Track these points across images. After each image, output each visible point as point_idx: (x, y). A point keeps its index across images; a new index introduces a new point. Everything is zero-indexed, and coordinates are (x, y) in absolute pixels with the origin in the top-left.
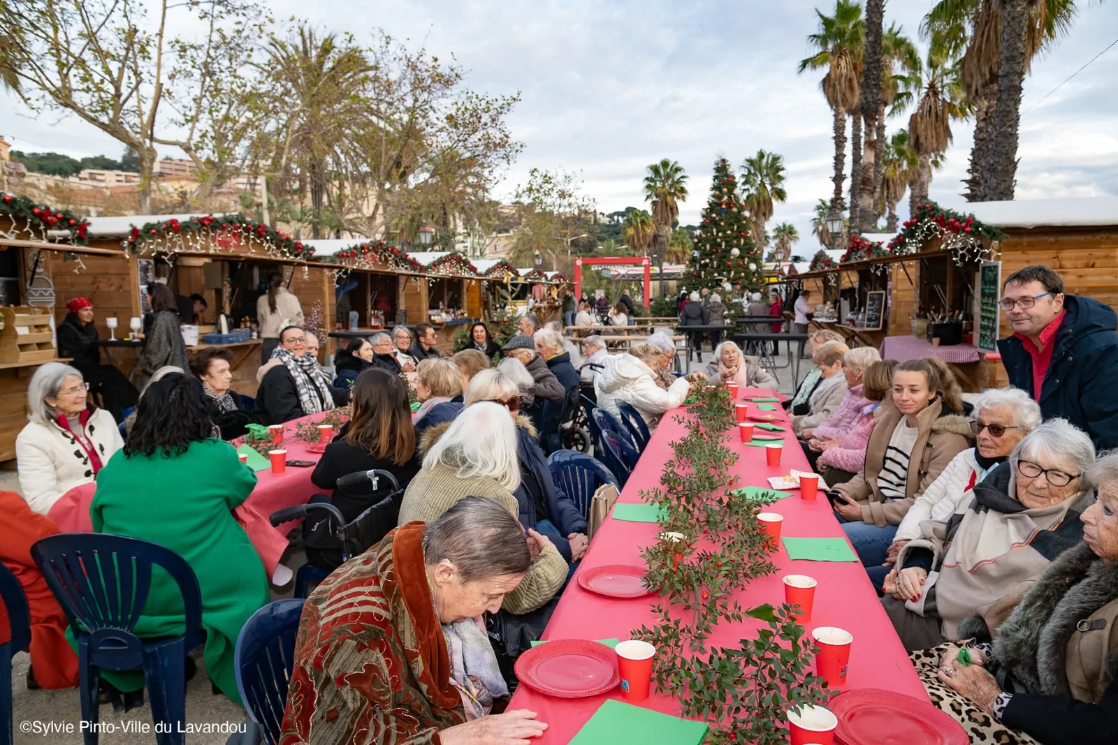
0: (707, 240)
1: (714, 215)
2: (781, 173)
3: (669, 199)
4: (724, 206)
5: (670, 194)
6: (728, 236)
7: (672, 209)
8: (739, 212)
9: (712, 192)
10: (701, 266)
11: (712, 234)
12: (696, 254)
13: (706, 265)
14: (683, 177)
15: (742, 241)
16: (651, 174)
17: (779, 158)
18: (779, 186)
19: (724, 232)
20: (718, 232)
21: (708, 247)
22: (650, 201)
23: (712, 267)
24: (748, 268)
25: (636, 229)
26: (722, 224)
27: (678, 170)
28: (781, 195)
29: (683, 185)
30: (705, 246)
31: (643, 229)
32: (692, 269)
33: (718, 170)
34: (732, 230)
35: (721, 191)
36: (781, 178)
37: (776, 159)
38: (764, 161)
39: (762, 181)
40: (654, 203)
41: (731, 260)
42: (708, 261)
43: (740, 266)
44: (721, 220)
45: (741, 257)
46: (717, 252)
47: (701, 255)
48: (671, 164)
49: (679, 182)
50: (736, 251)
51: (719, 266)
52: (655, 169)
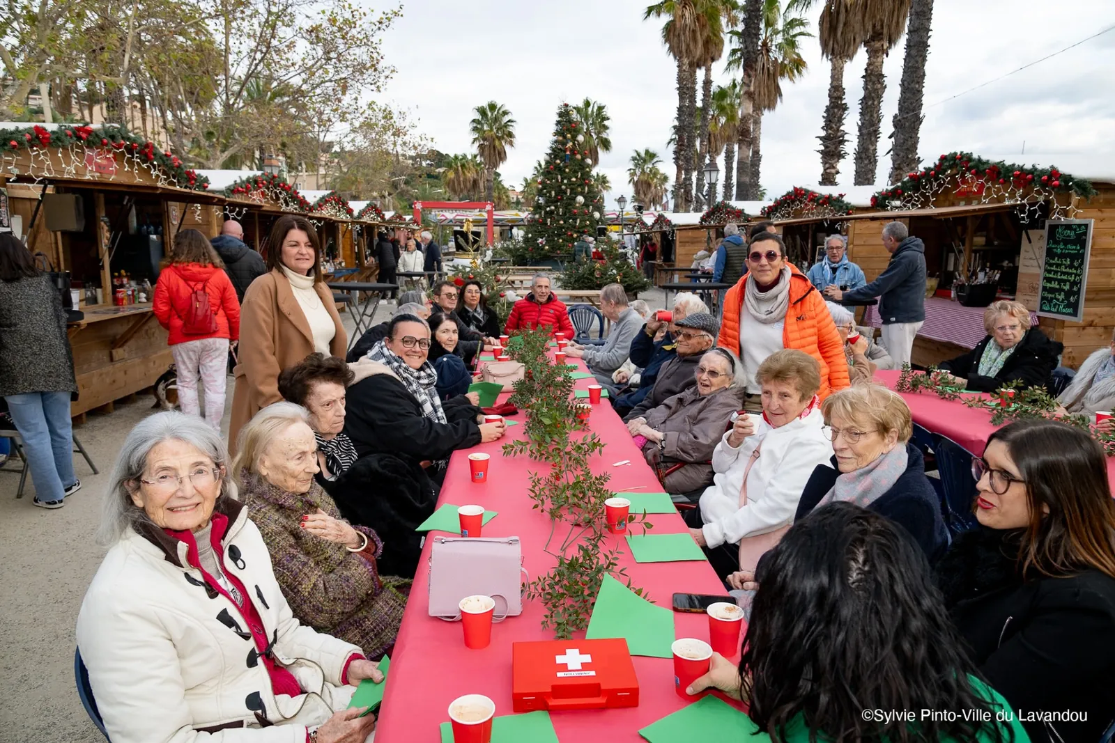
0: (552, 187)
1: (558, 161)
2: (606, 123)
3: (497, 143)
4: (568, 153)
5: (498, 137)
6: (573, 184)
7: (499, 154)
8: (583, 159)
9: (555, 138)
10: (546, 213)
11: (558, 180)
12: (541, 201)
13: (552, 212)
14: (509, 121)
15: (586, 189)
16: (478, 116)
17: (603, 107)
18: (604, 135)
19: (569, 180)
20: (562, 179)
21: (553, 193)
22: (477, 144)
23: (558, 214)
24: (592, 216)
25: (456, 171)
26: (567, 170)
27: (505, 113)
28: (606, 144)
29: (511, 129)
30: (550, 192)
31: (464, 172)
32: (537, 216)
33: (560, 115)
34: (576, 177)
35: (565, 137)
36: (606, 128)
37: (601, 108)
38: (590, 109)
39: (587, 129)
40: (480, 146)
41: (576, 208)
42: (553, 208)
43: (586, 214)
44: (566, 167)
45: (586, 205)
46: (562, 199)
47: (546, 202)
48: (498, 107)
49: (506, 125)
50: (580, 199)
51: (564, 214)
52: (482, 111)
